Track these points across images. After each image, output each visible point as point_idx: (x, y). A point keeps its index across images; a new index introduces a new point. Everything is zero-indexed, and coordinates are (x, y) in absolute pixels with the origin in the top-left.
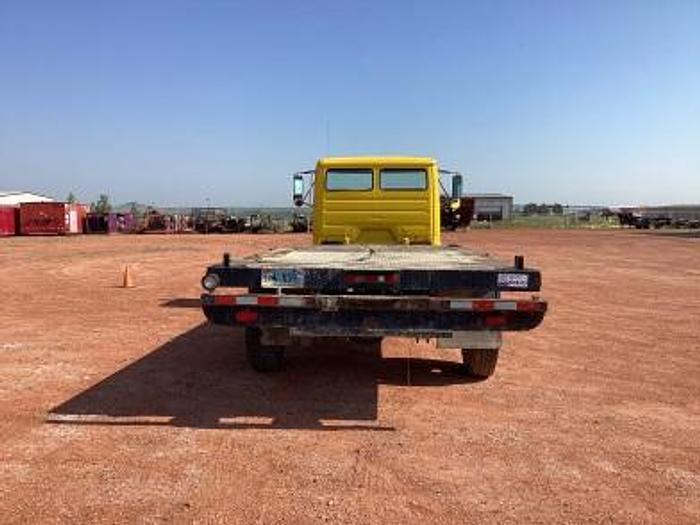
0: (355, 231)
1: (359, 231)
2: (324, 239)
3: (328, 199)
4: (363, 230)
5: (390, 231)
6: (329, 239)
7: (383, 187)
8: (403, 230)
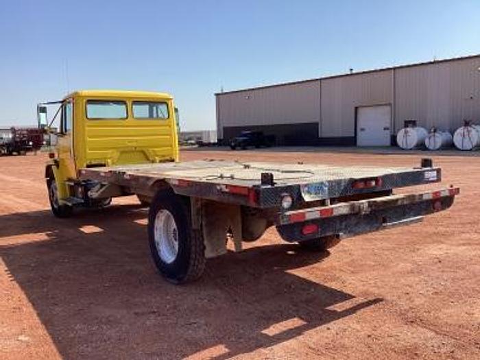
0: (116, 154)
1: (119, 154)
2: (88, 162)
3: (89, 126)
4: (122, 153)
5: (143, 152)
6: (93, 163)
7: (135, 116)
8: (154, 151)
